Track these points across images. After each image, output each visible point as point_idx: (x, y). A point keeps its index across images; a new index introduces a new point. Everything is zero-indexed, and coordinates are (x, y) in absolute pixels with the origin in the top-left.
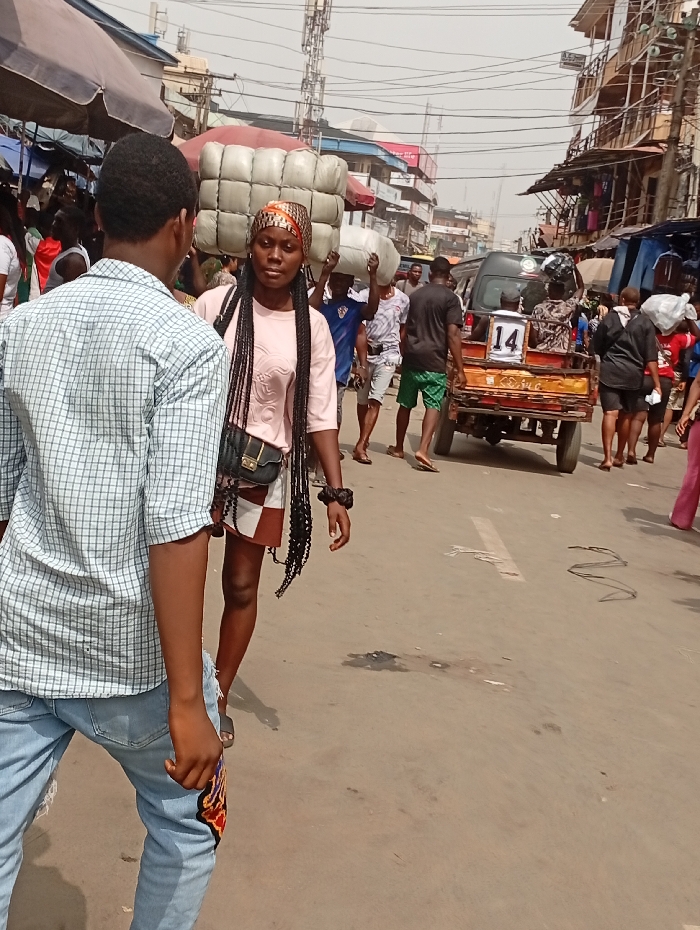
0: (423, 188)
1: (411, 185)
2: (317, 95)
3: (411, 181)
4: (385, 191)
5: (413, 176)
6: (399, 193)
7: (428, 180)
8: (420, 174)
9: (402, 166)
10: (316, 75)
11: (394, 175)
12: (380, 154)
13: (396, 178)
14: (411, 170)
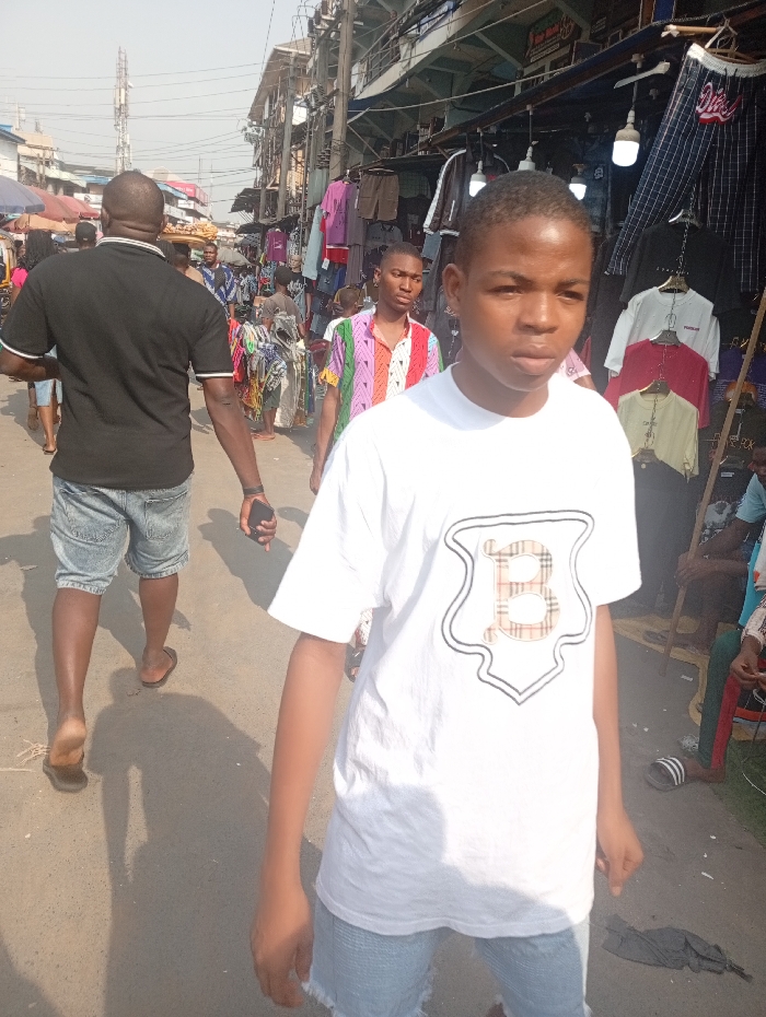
0: (200, 209)
1: (192, 207)
2: (126, 155)
3: (192, 205)
5: (192, 202)
6: (184, 212)
7: (203, 205)
8: (197, 201)
9: (184, 196)
10: (124, 143)
11: (180, 201)
12: (170, 190)
13: (181, 203)
14: (190, 198)
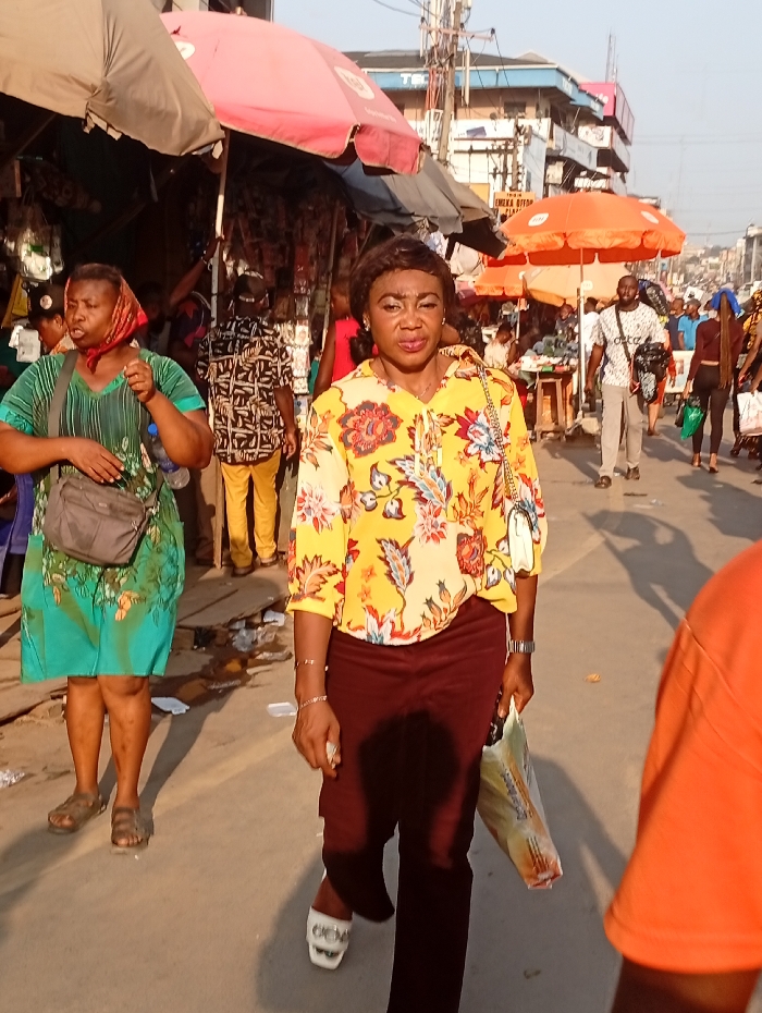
4: (576, 149)
6: (594, 154)
11: (585, 131)
